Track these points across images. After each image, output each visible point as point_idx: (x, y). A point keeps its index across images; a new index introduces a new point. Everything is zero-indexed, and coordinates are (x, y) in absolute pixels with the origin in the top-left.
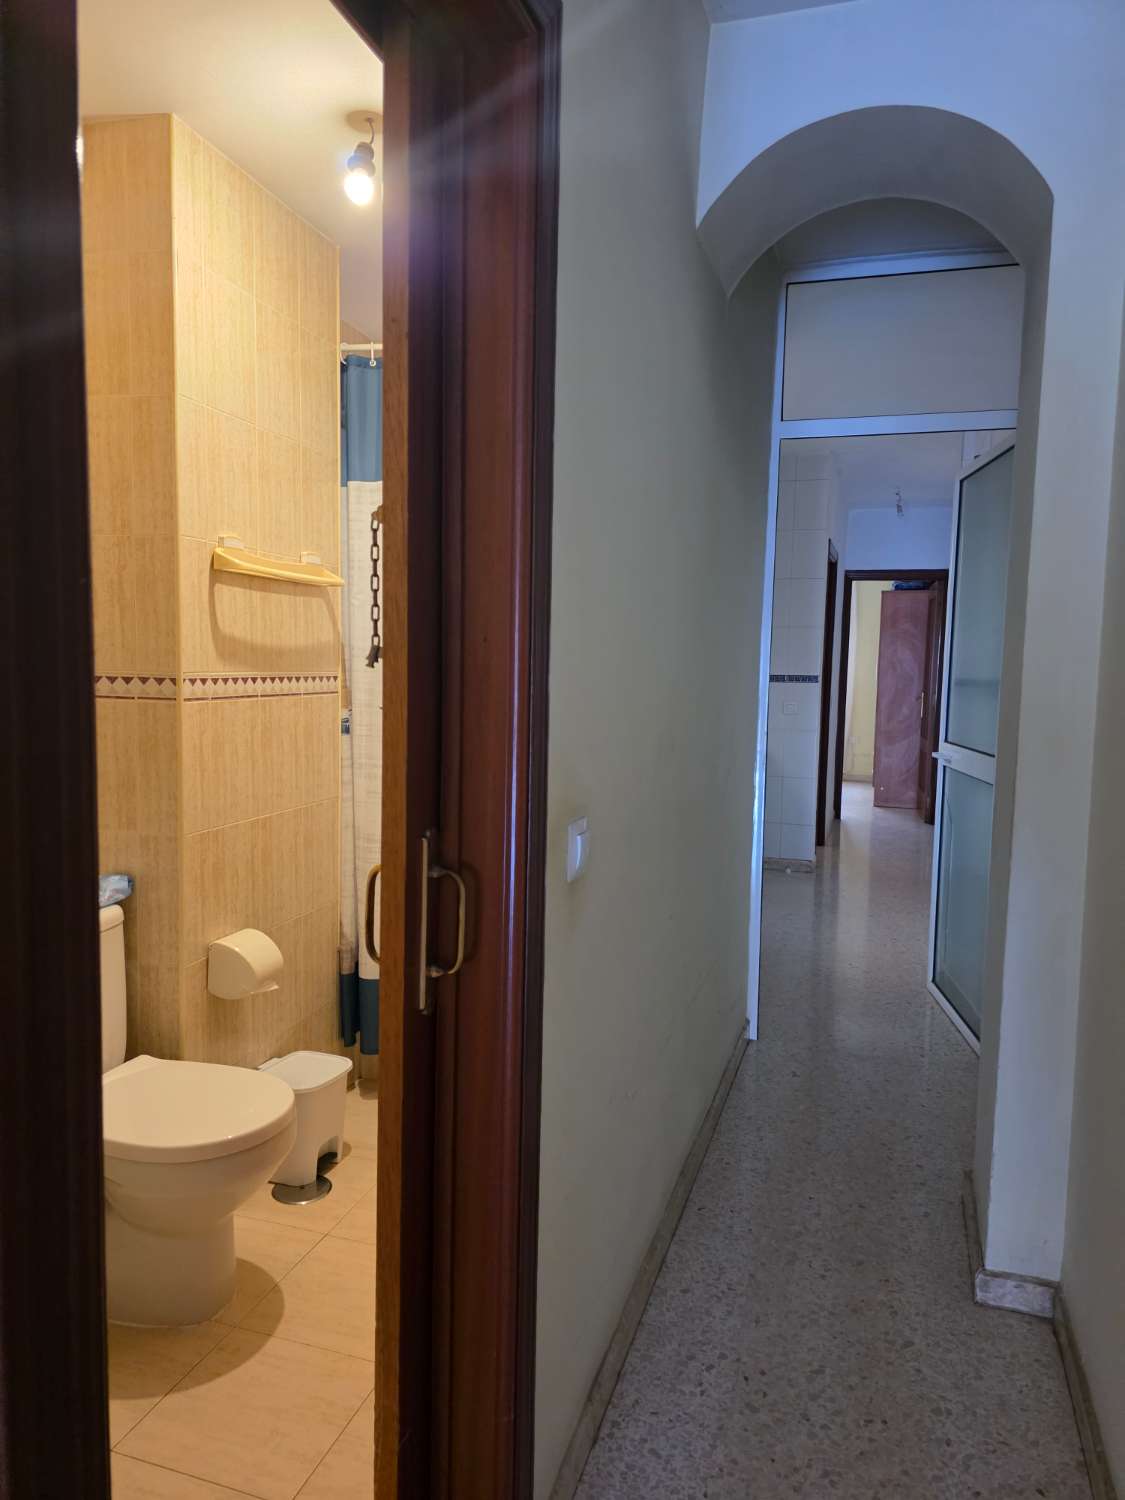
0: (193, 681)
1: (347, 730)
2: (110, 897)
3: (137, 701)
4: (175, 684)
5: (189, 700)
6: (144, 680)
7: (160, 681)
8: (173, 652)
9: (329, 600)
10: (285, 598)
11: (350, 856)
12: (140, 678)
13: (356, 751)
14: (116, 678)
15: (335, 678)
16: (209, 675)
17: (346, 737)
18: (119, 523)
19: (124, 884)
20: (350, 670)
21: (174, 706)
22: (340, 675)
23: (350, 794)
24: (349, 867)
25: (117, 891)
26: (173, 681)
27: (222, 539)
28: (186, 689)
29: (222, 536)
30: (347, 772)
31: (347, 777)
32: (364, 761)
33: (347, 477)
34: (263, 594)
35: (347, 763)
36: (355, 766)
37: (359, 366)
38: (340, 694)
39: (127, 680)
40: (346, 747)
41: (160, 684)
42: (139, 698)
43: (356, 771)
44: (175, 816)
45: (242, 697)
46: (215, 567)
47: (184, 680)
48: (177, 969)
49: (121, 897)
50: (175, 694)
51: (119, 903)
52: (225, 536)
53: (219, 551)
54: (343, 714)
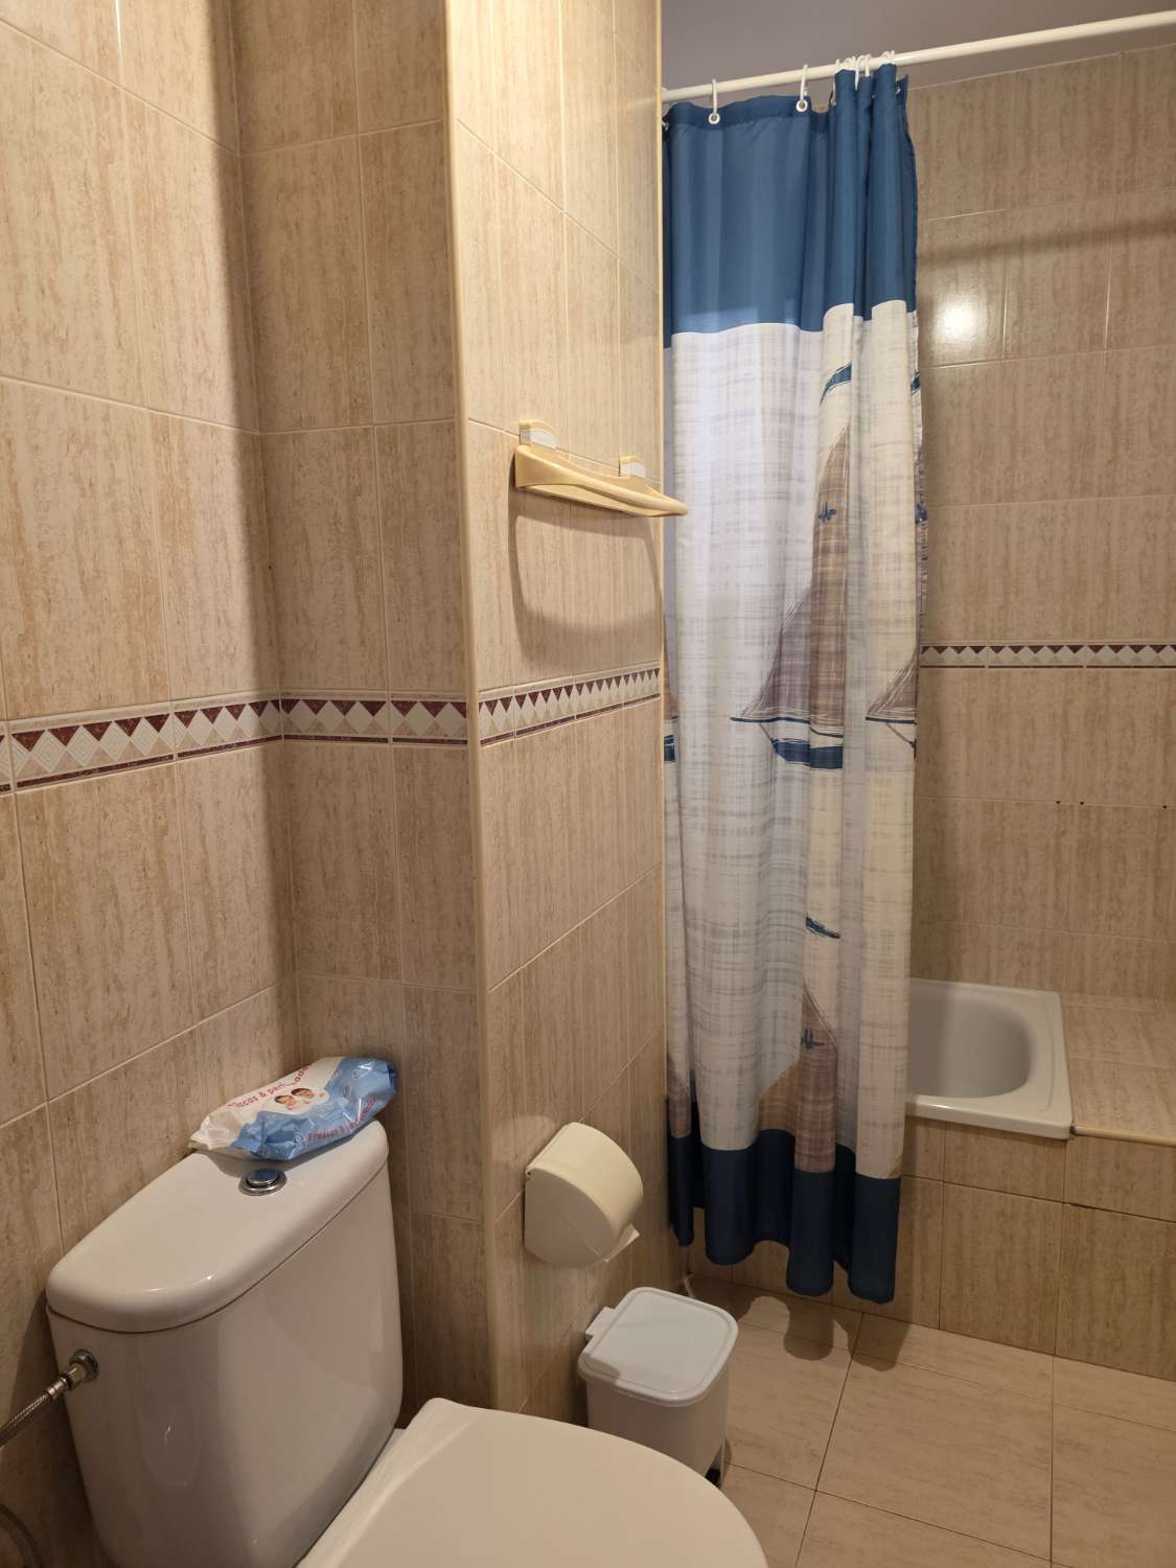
0: (491, 705)
1: (670, 755)
2: (365, 1111)
3: (391, 746)
4: (464, 714)
5: (488, 741)
6: (404, 707)
7: (434, 708)
8: (459, 651)
9: (651, 540)
10: (601, 538)
11: (680, 954)
12: (396, 704)
13: (687, 788)
14: (352, 703)
15: (657, 671)
16: (512, 691)
17: (671, 765)
18: (345, 401)
19: (383, 1081)
20: (678, 657)
21: (465, 754)
22: (662, 667)
23: (676, 857)
24: (679, 973)
25: (374, 1097)
26: (461, 708)
27: (525, 428)
28: (485, 723)
29: (523, 422)
30: (673, 820)
31: (673, 831)
32: (699, 803)
33: (671, 327)
34: (578, 533)
35: (672, 807)
36: (685, 811)
37: (693, 124)
38: (662, 696)
39: (373, 707)
40: (672, 782)
41: (435, 715)
42: (395, 740)
43: (689, 821)
44: (469, 956)
45: (555, 723)
46: (519, 483)
47: (481, 704)
48: (481, 1228)
49: (380, 1105)
50: (464, 729)
51: (380, 1116)
52: (531, 422)
53: (523, 450)
54: (665, 729)
